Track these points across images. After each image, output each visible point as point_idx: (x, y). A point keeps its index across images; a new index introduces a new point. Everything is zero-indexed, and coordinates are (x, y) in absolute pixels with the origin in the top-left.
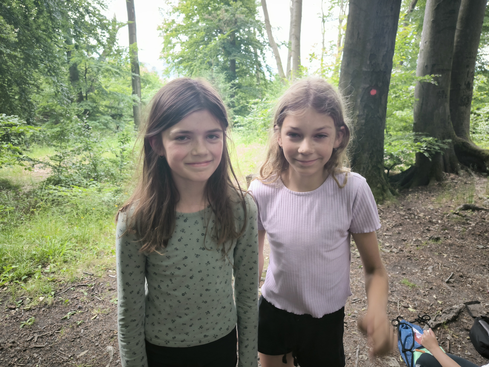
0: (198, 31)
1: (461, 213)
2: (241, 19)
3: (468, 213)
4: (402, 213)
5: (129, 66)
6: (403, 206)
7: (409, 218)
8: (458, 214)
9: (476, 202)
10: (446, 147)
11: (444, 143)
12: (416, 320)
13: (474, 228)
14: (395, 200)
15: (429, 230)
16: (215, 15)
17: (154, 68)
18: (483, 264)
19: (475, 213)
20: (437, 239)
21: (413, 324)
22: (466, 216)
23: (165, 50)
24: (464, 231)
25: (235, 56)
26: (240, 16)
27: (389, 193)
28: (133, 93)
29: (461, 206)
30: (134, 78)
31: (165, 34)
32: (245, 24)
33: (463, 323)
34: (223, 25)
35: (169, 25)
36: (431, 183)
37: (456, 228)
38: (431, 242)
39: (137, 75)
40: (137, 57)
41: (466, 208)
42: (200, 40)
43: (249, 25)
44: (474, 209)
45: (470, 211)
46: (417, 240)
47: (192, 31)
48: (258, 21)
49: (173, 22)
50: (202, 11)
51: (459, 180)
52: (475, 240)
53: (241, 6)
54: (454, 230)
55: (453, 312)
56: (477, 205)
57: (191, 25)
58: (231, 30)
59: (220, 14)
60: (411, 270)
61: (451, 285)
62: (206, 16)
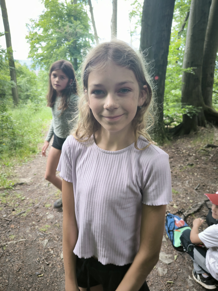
0: (52, 39)
1: (206, 149)
2: (79, 32)
3: (210, 149)
4: (173, 150)
5: (8, 62)
6: (174, 146)
7: (177, 153)
8: (204, 150)
9: (214, 143)
10: (199, 111)
11: (198, 109)
12: (177, 213)
13: (212, 157)
14: (170, 143)
15: (188, 160)
16: (63, 29)
17: (25, 63)
18: (216, 178)
19: (213, 149)
20: (192, 165)
21: (175, 215)
22: (208, 151)
23: (32, 52)
24: (207, 160)
25: (76, 56)
26: (79, 30)
27: (166, 139)
28: (12, 80)
29: (206, 145)
30: (11, 70)
31: (31, 41)
32: (82, 35)
33: (203, 212)
34: (68, 36)
35: (33, 35)
36: (191, 133)
37: (203, 158)
38: (189, 167)
39: (13, 68)
40: (13, 56)
41: (209, 146)
42: (54, 45)
43: (85, 36)
44: (213, 147)
45: (210, 148)
46: (181, 166)
47: (48, 39)
48: (91, 34)
49: (36, 33)
50: (54, 26)
51: (206, 130)
52: (212, 164)
53: (80, 24)
54: (201, 159)
55: (198, 206)
56: (215, 144)
57: (48, 36)
58: (73, 39)
59: (66, 29)
60: (176, 184)
61: (198, 191)
62: (57, 30)
